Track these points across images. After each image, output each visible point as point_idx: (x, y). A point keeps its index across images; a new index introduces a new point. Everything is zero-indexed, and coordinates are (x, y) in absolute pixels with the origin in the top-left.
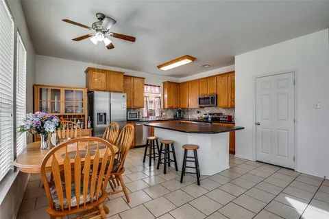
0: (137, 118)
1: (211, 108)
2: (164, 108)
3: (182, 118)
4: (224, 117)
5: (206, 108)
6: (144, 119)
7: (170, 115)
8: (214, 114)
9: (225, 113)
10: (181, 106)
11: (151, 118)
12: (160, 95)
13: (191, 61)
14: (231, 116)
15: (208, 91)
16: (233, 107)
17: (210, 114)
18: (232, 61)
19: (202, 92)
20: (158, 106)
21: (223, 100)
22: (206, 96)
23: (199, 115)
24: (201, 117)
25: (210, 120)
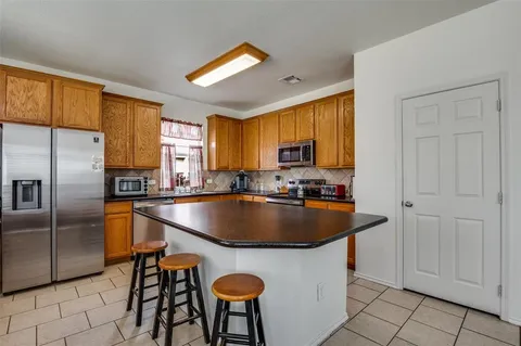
0: (142, 192)
1: (302, 170)
2: (210, 170)
3: (247, 191)
4: (329, 189)
5: (293, 170)
6: (163, 194)
7: (222, 184)
8: (308, 182)
9: (333, 179)
10: (245, 166)
11: (180, 190)
12: (202, 144)
13: (257, 61)
14: (343, 187)
15: (298, 134)
16: (350, 167)
17: (302, 182)
18: (347, 70)
19: (285, 137)
20: (197, 166)
21: (327, 154)
22: (293, 145)
23: (280, 184)
24: (284, 188)
25: (300, 193)
